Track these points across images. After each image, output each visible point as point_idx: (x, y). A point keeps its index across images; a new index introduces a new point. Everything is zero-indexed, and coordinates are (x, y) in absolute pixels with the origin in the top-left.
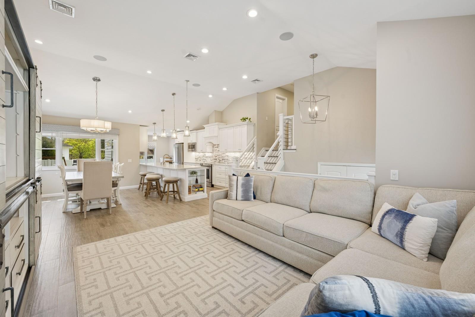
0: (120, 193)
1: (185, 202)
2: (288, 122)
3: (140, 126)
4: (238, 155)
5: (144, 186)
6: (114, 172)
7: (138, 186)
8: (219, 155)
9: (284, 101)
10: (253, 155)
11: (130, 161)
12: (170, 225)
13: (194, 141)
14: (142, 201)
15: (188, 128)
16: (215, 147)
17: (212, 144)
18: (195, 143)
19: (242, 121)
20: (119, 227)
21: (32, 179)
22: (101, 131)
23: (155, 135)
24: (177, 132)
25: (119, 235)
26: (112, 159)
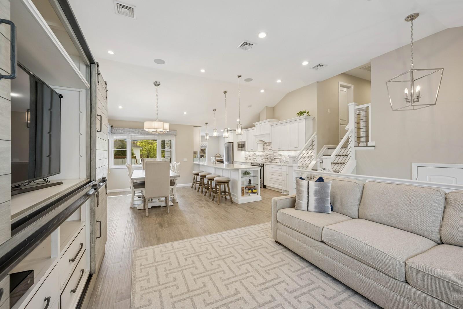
0: (176, 190)
1: (238, 204)
2: (360, 112)
3: (194, 126)
4: (293, 153)
5: (197, 184)
6: (172, 170)
7: (191, 184)
8: (271, 154)
9: (350, 89)
10: (312, 154)
11: (185, 160)
12: (226, 232)
13: (244, 140)
14: (196, 200)
15: (240, 126)
16: (266, 146)
17: (263, 143)
18: (245, 141)
19: (299, 115)
20: (175, 229)
21: (93, 181)
22: (161, 132)
23: (207, 135)
24: (229, 131)
25: (175, 240)
26: (170, 158)
